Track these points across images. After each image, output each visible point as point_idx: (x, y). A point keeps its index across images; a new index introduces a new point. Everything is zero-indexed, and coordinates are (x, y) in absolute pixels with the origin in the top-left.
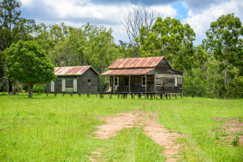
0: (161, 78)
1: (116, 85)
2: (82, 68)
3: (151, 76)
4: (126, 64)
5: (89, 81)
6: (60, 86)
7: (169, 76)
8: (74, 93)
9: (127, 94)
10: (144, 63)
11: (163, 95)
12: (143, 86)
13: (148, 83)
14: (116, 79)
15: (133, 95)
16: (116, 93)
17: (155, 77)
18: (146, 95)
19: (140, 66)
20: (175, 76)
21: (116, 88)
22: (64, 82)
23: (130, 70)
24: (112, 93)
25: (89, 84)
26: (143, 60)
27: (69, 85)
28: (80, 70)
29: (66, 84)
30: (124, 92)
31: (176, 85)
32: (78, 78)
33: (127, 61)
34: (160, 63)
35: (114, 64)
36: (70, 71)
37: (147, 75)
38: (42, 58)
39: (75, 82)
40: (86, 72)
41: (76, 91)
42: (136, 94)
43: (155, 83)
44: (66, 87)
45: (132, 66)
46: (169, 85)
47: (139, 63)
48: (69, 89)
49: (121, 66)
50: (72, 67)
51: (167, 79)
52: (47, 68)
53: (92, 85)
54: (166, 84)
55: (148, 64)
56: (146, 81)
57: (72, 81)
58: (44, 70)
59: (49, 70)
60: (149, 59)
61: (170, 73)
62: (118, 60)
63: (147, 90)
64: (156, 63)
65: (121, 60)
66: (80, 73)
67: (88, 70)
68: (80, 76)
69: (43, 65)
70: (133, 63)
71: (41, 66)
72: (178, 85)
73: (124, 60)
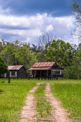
0: (54, 71)
1: (35, 74)
2: (19, 66)
3: (50, 70)
4: (39, 65)
5: (22, 72)
6: (9, 75)
7: (58, 70)
8: (16, 78)
9: (40, 78)
10: (47, 65)
11: (55, 79)
12: (46, 74)
13: (48, 73)
14: (35, 72)
15: (42, 78)
16: (35, 78)
17: (52, 71)
18: (48, 78)
19: (45, 66)
20: (60, 70)
21: (35, 76)
22: (11, 73)
23: (41, 68)
24: (33, 78)
25: (22, 74)
26: (47, 64)
27: (13, 74)
28: (18, 67)
29: (12, 74)
30: (38, 77)
31: (61, 74)
32: (17, 71)
33: (40, 64)
34: (53, 65)
35: (34, 65)
36: (13, 68)
37: (48, 70)
38: (3, 63)
39: (16, 73)
40: (21, 68)
41: (17, 77)
42: (43, 78)
43: (52, 73)
44: (12, 75)
45: (42, 66)
46: (58, 74)
47: (45, 65)
48: (13, 76)
49: (37, 66)
50: (14, 66)
51: (57, 72)
52: (5, 67)
53: (24, 74)
54: (56, 73)
55: (48, 65)
56: (48, 72)
57: (15, 73)
58: (4, 68)
59: (6, 68)
60: (49, 63)
61: (58, 69)
62: (36, 63)
63: (48, 76)
64: (52, 65)
65: (37, 63)
66: (18, 69)
67: (22, 67)
68: (18, 70)
69: (4, 66)
70: (42, 65)
71: (3, 66)
72: (62, 74)
73: (38, 63)
